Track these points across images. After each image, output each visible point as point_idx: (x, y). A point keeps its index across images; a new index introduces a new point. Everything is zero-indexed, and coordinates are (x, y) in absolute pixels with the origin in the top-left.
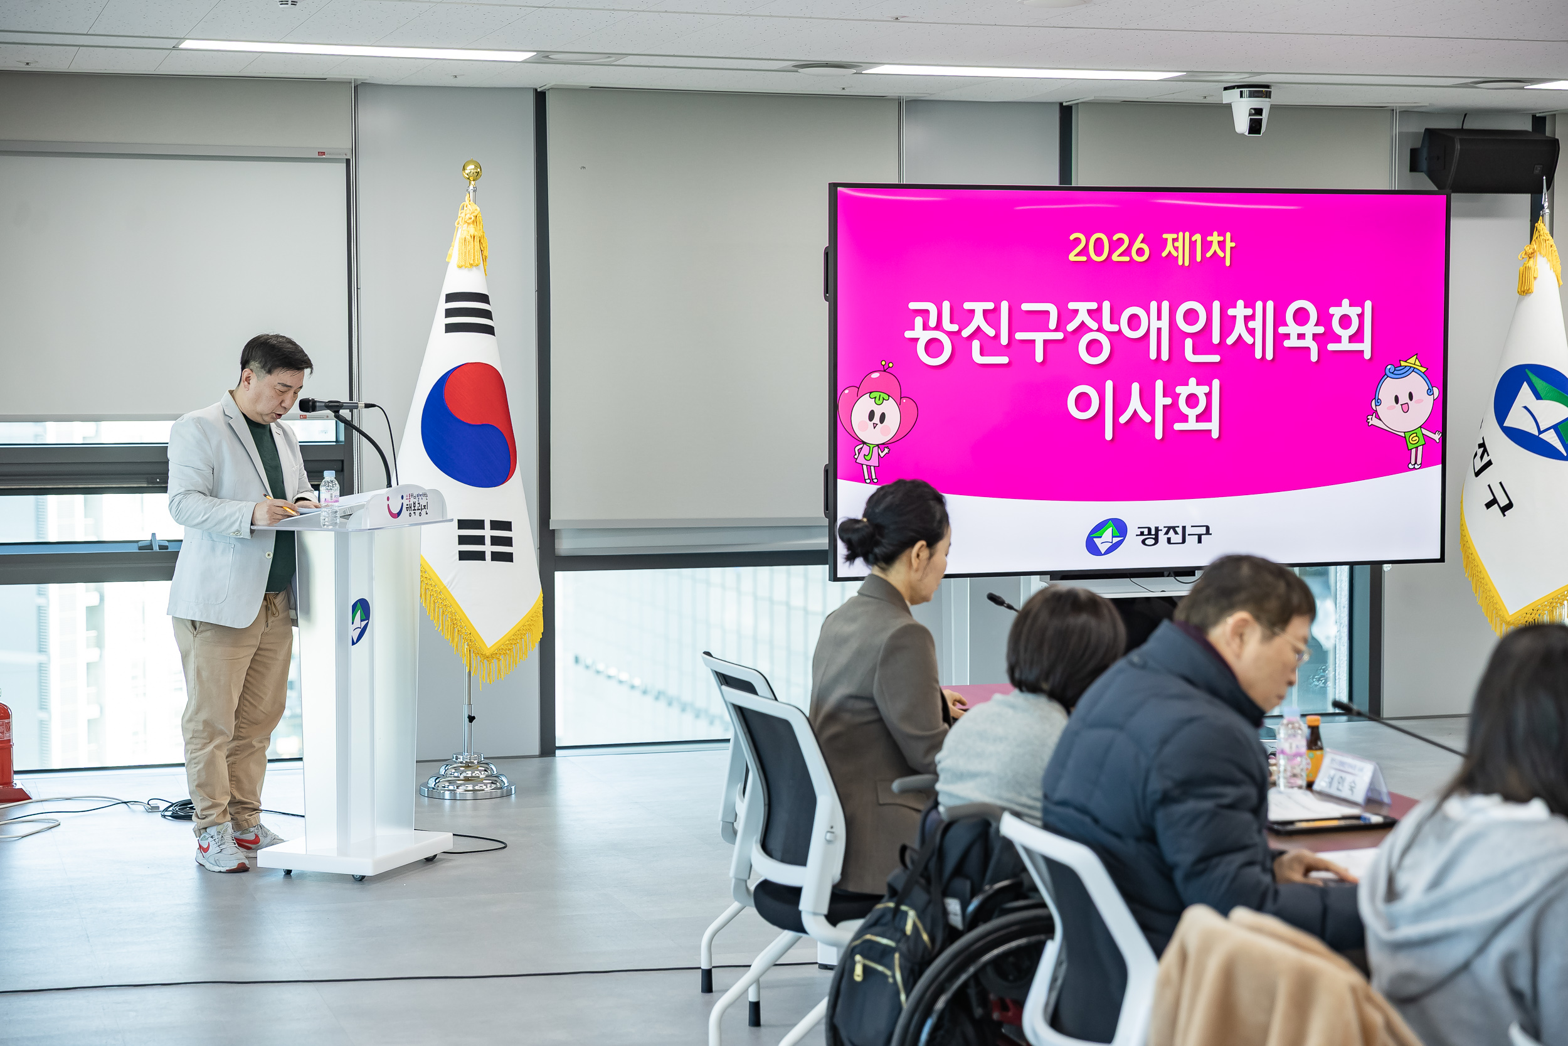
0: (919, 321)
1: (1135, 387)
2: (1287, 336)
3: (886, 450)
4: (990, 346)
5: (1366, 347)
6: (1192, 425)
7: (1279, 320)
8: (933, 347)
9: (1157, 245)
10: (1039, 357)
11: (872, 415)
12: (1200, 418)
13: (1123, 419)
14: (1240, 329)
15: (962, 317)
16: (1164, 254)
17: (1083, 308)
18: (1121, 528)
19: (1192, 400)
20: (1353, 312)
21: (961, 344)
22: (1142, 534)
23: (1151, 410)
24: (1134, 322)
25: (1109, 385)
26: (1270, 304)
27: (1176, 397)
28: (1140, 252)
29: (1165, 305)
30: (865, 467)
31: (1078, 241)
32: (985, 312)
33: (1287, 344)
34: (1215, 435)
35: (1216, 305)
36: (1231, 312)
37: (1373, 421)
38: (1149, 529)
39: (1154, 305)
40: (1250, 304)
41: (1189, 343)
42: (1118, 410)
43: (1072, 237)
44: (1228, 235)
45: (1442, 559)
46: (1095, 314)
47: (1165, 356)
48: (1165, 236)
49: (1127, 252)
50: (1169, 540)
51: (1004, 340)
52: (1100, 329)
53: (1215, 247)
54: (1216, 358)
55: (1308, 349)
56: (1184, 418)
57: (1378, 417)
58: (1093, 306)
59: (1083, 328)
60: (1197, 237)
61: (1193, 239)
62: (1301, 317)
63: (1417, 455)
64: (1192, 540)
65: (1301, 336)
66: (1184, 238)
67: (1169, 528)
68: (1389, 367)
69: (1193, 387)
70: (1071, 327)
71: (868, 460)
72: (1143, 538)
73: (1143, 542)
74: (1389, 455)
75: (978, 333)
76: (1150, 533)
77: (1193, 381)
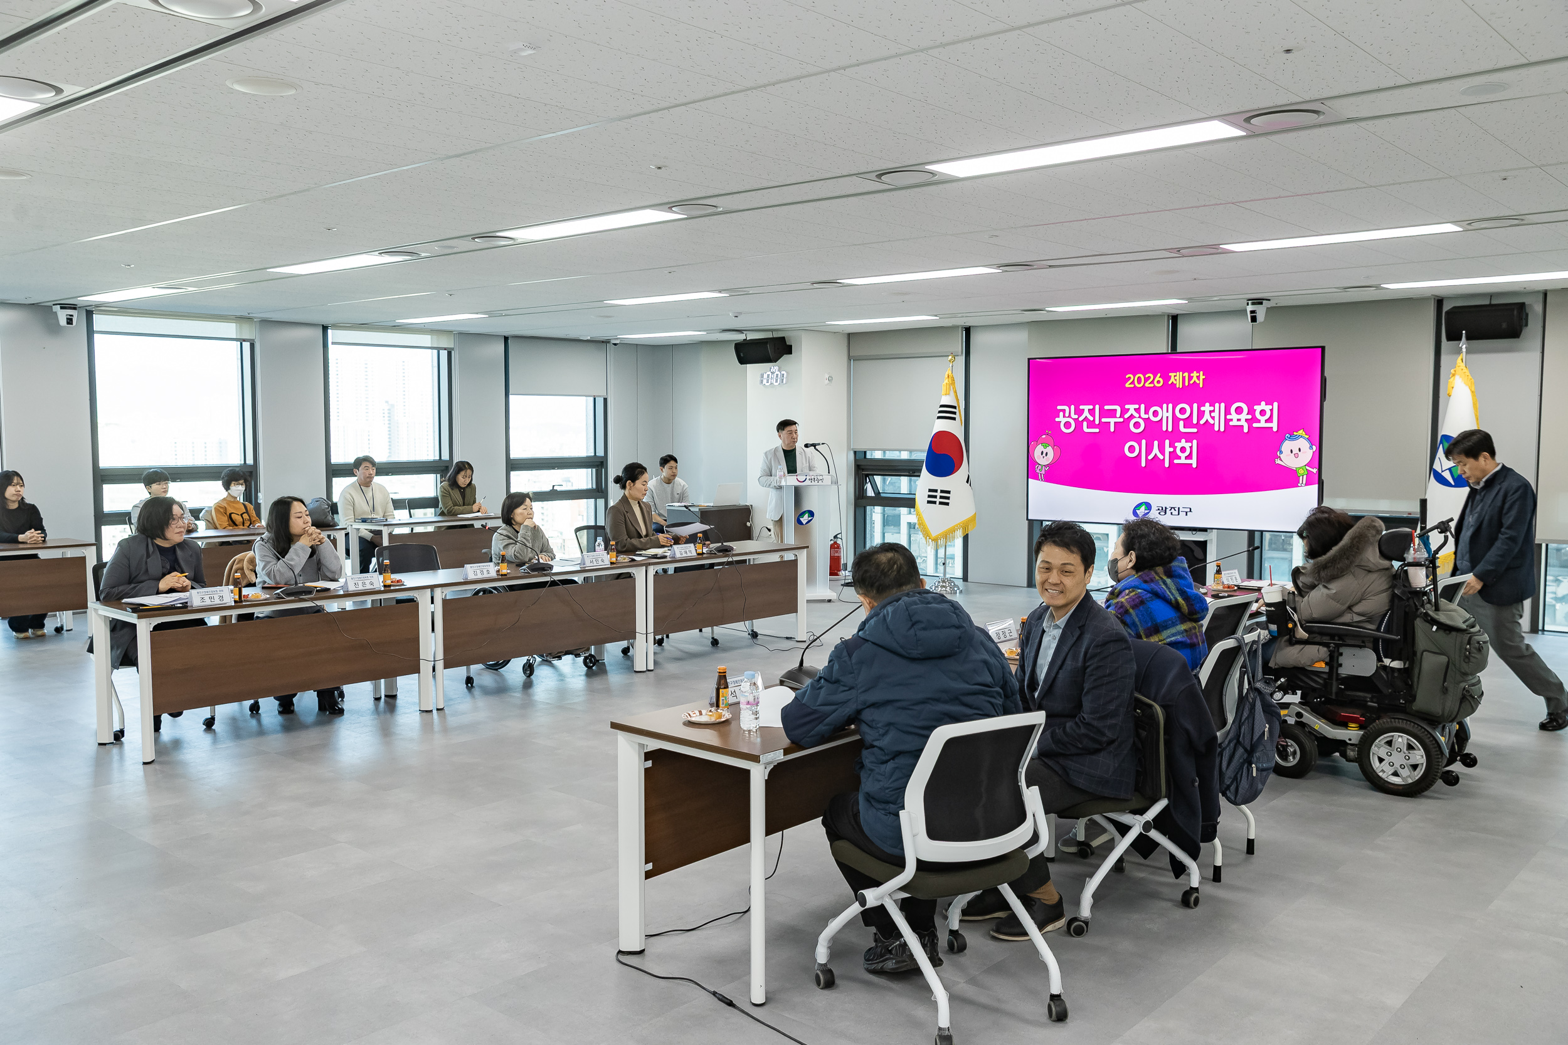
0: (1061, 414)
1: (1156, 443)
2: (1231, 420)
3: (1048, 468)
4: (1091, 424)
5: (1274, 426)
6: (1183, 461)
7: (1228, 412)
8: (1067, 425)
9: (1167, 378)
10: (1112, 429)
11: (1042, 453)
12: (1187, 458)
13: (1150, 457)
14: (1207, 417)
15: (1079, 412)
16: (1170, 383)
17: (1132, 408)
18: (1149, 506)
19: (1183, 450)
20: (1267, 408)
21: (1079, 424)
22: (1159, 509)
23: (1163, 453)
24: (1155, 414)
25: (1144, 442)
26: (1223, 405)
27: (1175, 448)
28: (1159, 382)
29: (1170, 406)
30: (1039, 475)
31: (1130, 378)
32: (1089, 410)
33: (1231, 424)
34: (1194, 466)
35: (1195, 406)
36: (1202, 409)
37: (1278, 461)
38: (1162, 508)
39: (1165, 406)
40: (1212, 405)
41: (1181, 423)
42: (1148, 453)
43: (1127, 376)
44: (1201, 373)
46: (1138, 410)
47: (1170, 429)
48: (1170, 374)
49: (1152, 382)
50: (1172, 513)
51: (1097, 422)
52: (1140, 417)
53: (1195, 379)
54: (1195, 430)
55: (1242, 426)
56: (1179, 458)
57: (1281, 460)
58: (1137, 406)
59: (1132, 417)
60: (1186, 374)
61: (1184, 375)
62: (1239, 411)
63: (1303, 480)
64: (1182, 514)
65: (1239, 420)
66: (1179, 375)
67: (1172, 508)
68: (1287, 435)
69: (1183, 443)
70: (1126, 416)
71: (1041, 471)
72: (1159, 511)
73: (1159, 513)
74: (1287, 479)
75: (1086, 419)
76: (1162, 509)
77: (1183, 440)
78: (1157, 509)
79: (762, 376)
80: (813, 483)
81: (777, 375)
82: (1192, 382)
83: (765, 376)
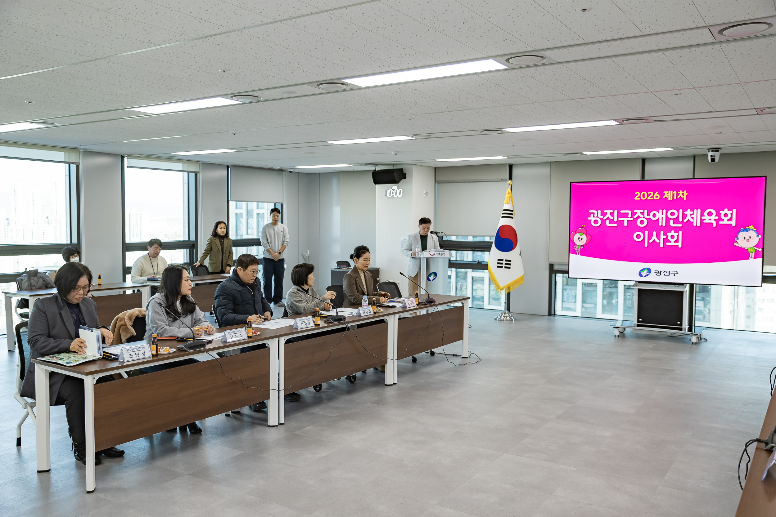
0: (592, 215)
1: (654, 233)
2: (705, 219)
3: (583, 247)
4: (611, 221)
5: (733, 223)
6: (672, 243)
7: (702, 215)
8: (596, 222)
9: (662, 194)
10: (626, 224)
11: (579, 238)
12: (675, 242)
13: (650, 241)
14: (688, 217)
15: (604, 214)
16: (664, 197)
17: (638, 212)
18: (649, 270)
19: (672, 237)
20: (729, 213)
21: (603, 221)
22: (656, 272)
24: (654, 215)
25: (646, 232)
26: (699, 211)
27: (667, 236)
28: (657, 197)
29: (664, 211)
30: (577, 251)
31: (637, 194)
32: (610, 213)
33: (704, 221)
34: (680, 246)
35: (681, 211)
36: (685, 213)
37: (735, 244)
38: (658, 271)
39: (660, 211)
40: (692, 210)
41: (672, 221)
42: (649, 240)
43: (636, 193)
44: (685, 191)
45: (762, 286)
46: (643, 213)
47: (664, 225)
48: (664, 192)
49: (653, 197)
50: (664, 274)
51: (616, 220)
52: (644, 217)
53: (681, 195)
54: (681, 225)
55: (712, 223)
57: (737, 243)
58: (642, 211)
59: (639, 217)
60: (675, 192)
61: (674, 193)
62: (710, 214)
63: (752, 255)
64: (672, 275)
65: (710, 219)
66: (671, 193)
67: (665, 271)
68: (742, 229)
69: (673, 233)
70: (635, 217)
71: (578, 249)
72: (656, 273)
73: (656, 274)
74: (743, 254)
75: (608, 218)
76: (658, 272)
77: (673, 232)
78: (655, 272)
79: (386, 192)
80: (439, 256)
81: (396, 191)
82: (678, 197)
83: (389, 191)
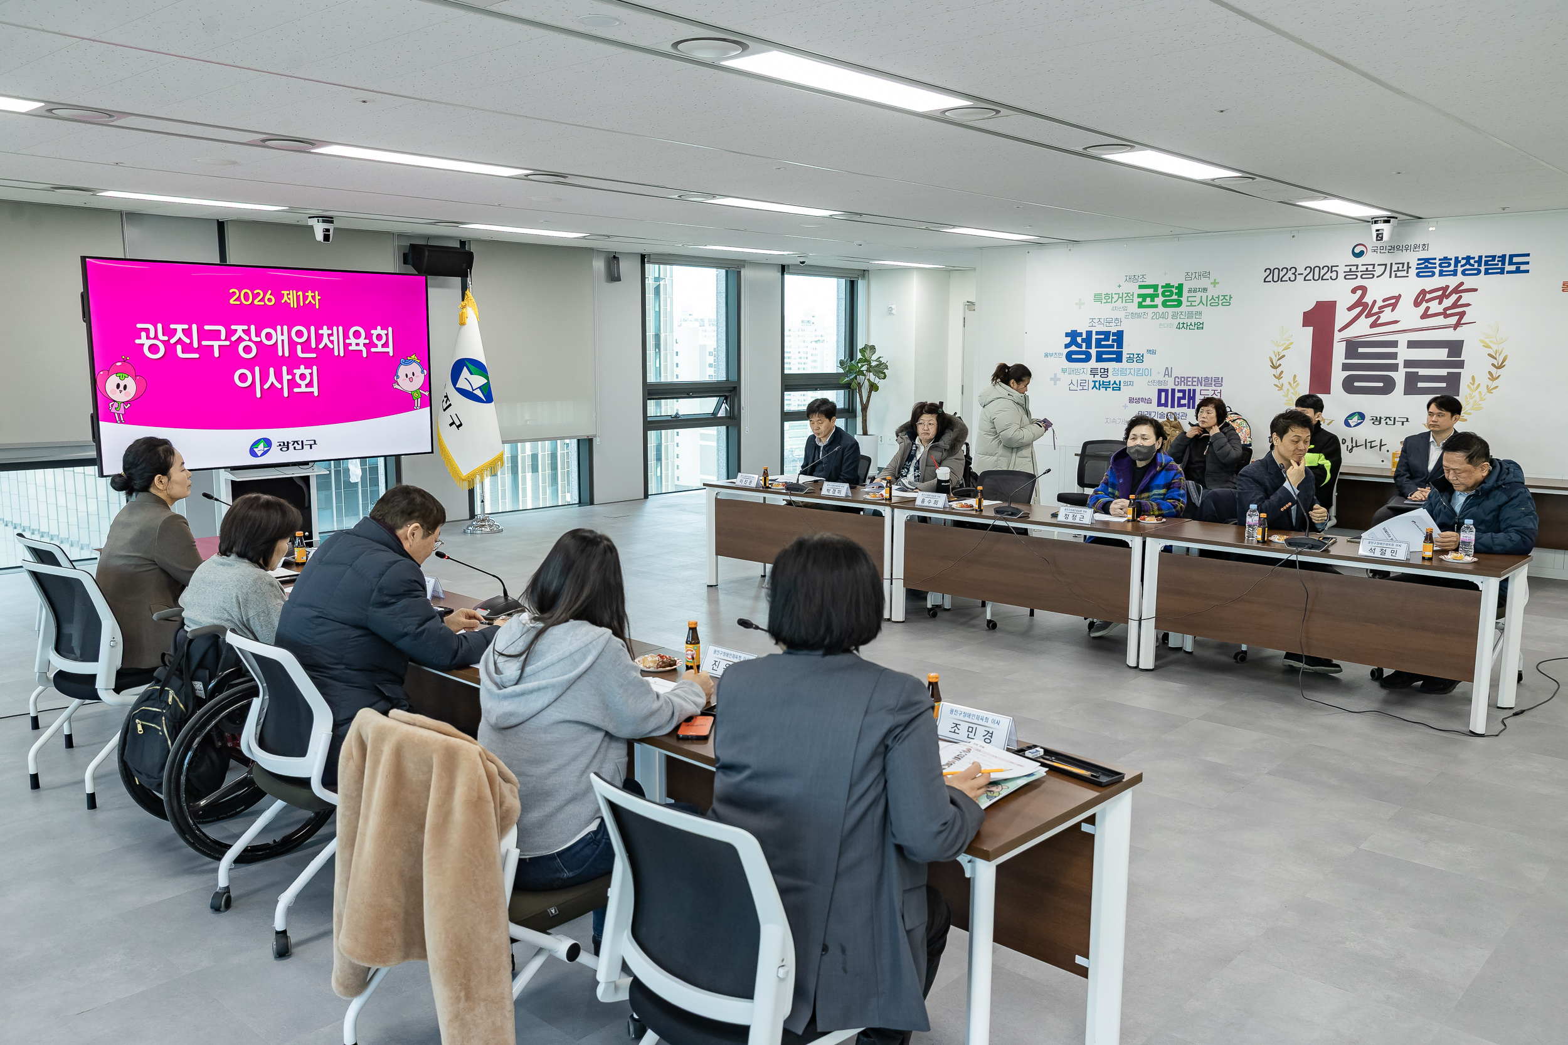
0: (143, 334)
1: (272, 370)
2: (350, 344)
3: (129, 405)
4: (187, 348)
5: (390, 350)
6: (303, 389)
7: (346, 336)
8: (154, 349)
9: (279, 297)
10: (217, 354)
11: (118, 386)
12: (307, 386)
13: (266, 386)
14: (325, 340)
16: (283, 301)
17: (240, 329)
18: (268, 442)
19: (303, 377)
20: (383, 333)
21: (170, 347)
22: (280, 445)
23: (281, 382)
24: (269, 336)
25: (257, 369)
26: (341, 328)
27: (294, 375)
28: (270, 300)
29: (285, 328)
30: (116, 415)
31: (234, 293)
32: (183, 330)
33: (350, 348)
34: (316, 394)
35: (313, 328)
36: (320, 332)
37: (396, 386)
38: (284, 443)
39: (279, 328)
40: (330, 328)
41: (299, 348)
42: (263, 382)
43: (231, 291)
44: (317, 292)
45: (432, 452)
46: (247, 332)
47: (287, 354)
48: (283, 292)
49: (262, 300)
50: (295, 448)
51: (196, 345)
52: (250, 340)
53: (310, 299)
54: (314, 355)
56: (299, 386)
57: (398, 384)
59: (240, 339)
60: (300, 293)
61: (298, 294)
62: (357, 335)
63: (418, 403)
64: (307, 448)
65: (357, 345)
66: (293, 293)
67: (294, 442)
68: (402, 360)
69: (302, 370)
70: (234, 338)
71: (118, 410)
72: (281, 447)
73: (281, 449)
74: (403, 403)
75: (180, 341)
76: (284, 445)
77: (302, 367)
78: (278, 444)
82: (307, 302)
